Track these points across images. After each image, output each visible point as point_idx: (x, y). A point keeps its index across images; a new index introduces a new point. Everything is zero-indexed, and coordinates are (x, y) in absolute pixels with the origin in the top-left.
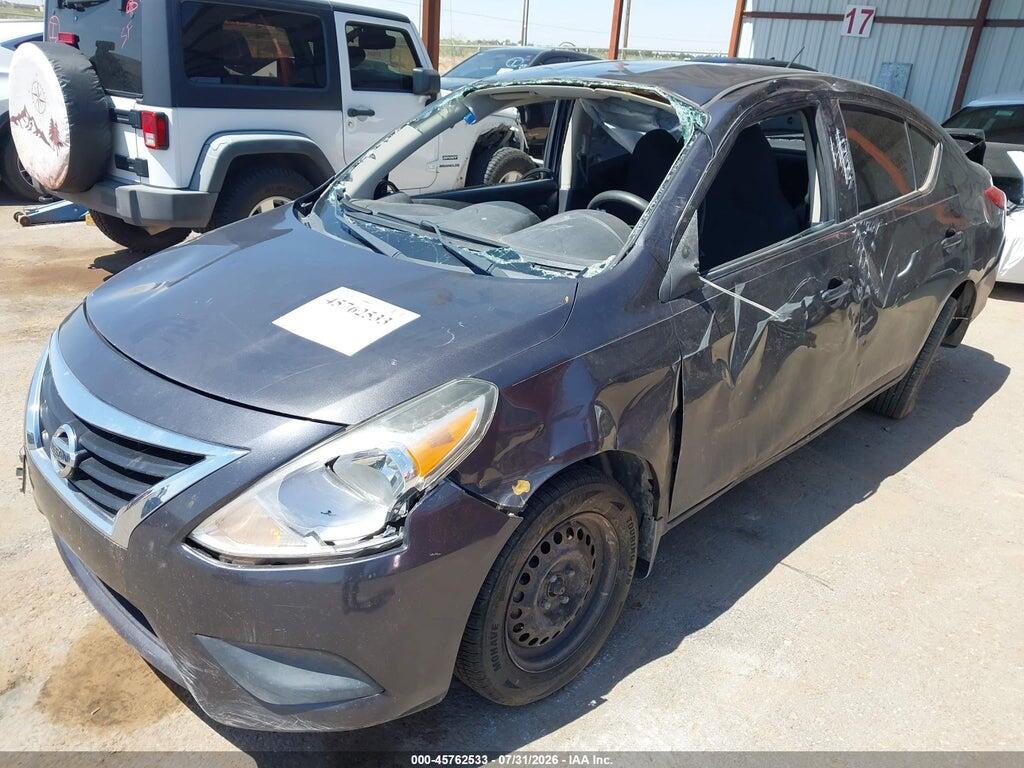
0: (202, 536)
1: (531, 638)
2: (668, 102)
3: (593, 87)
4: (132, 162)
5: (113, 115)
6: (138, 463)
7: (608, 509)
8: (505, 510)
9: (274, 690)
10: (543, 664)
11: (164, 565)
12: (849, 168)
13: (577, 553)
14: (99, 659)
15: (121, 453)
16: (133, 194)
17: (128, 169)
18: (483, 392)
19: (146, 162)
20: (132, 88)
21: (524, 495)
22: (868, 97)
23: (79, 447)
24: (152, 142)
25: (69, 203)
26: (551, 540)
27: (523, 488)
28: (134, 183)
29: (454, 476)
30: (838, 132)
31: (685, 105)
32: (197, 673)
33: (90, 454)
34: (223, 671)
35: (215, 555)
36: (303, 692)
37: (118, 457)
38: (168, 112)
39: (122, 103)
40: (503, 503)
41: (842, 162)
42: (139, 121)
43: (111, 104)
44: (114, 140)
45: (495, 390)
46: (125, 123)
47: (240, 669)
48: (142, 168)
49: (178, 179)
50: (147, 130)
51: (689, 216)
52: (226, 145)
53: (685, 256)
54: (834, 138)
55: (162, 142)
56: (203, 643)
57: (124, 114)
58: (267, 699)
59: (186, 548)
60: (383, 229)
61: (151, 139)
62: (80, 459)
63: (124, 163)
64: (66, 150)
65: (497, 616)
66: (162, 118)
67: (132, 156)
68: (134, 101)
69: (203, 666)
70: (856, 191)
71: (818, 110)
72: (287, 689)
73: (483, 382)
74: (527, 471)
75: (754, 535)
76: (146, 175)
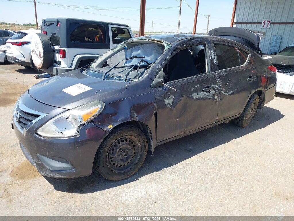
0: (39, 132)
1: (116, 164)
2: (163, 43)
3: (148, 40)
4: (57, 62)
5: (54, 51)
6: (29, 118)
7: (136, 135)
8: (105, 131)
9: (51, 166)
10: (120, 171)
11: (31, 138)
12: (216, 59)
13: (128, 145)
14: (25, 167)
15: (26, 116)
16: (57, 69)
17: (56, 63)
18: (101, 104)
19: (60, 61)
20: (58, 44)
21: (111, 128)
22: (224, 42)
23: (20, 115)
24: (62, 57)
25: (48, 73)
26: (120, 141)
27: (111, 127)
28: (58, 67)
29: (92, 121)
30: (212, 50)
31: (167, 43)
32: (37, 163)
33: (22, 117)
34: (42, 162)
35: (41, 136)
36: (58, 168)
37: (26, 117)
38: (66, 49)
39: (56, 48)
40: (105, 129)
41: (213, 57)
42: (59, 52)
43: (54, 48)
44: (54, 56)
45: (104, 103)
46: (56, 52)
47: (45, 162)
48: (59, 63)
49: (68, 66)
50: (61, 54)
51: (161, 69)
52: (79, 57)
53: (159, 78)
54: (211, 52)
55: (64, 57)
56: (38, 156)
57: (56, 50)
58: (50, 169)
59: (35, 134)
60: (97, 73)
61: (61, 56)
62: (20, 118)
63: (56, 62)
64: (42, 59)
65: (103, 156)
66: (64, 51)
67: (58, 60)
68: (58, 47)
69: (38, 161)
70: (218, 65)
71: (206, 45)
72: (54, 167)
73: (101, 102)
74: (112, 123)
75: (189, 151)
76: (60, 65)
